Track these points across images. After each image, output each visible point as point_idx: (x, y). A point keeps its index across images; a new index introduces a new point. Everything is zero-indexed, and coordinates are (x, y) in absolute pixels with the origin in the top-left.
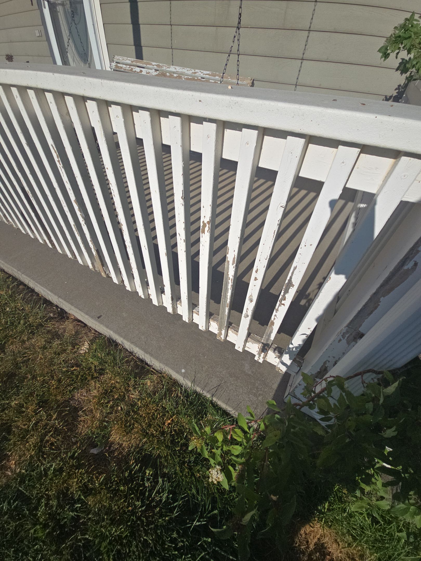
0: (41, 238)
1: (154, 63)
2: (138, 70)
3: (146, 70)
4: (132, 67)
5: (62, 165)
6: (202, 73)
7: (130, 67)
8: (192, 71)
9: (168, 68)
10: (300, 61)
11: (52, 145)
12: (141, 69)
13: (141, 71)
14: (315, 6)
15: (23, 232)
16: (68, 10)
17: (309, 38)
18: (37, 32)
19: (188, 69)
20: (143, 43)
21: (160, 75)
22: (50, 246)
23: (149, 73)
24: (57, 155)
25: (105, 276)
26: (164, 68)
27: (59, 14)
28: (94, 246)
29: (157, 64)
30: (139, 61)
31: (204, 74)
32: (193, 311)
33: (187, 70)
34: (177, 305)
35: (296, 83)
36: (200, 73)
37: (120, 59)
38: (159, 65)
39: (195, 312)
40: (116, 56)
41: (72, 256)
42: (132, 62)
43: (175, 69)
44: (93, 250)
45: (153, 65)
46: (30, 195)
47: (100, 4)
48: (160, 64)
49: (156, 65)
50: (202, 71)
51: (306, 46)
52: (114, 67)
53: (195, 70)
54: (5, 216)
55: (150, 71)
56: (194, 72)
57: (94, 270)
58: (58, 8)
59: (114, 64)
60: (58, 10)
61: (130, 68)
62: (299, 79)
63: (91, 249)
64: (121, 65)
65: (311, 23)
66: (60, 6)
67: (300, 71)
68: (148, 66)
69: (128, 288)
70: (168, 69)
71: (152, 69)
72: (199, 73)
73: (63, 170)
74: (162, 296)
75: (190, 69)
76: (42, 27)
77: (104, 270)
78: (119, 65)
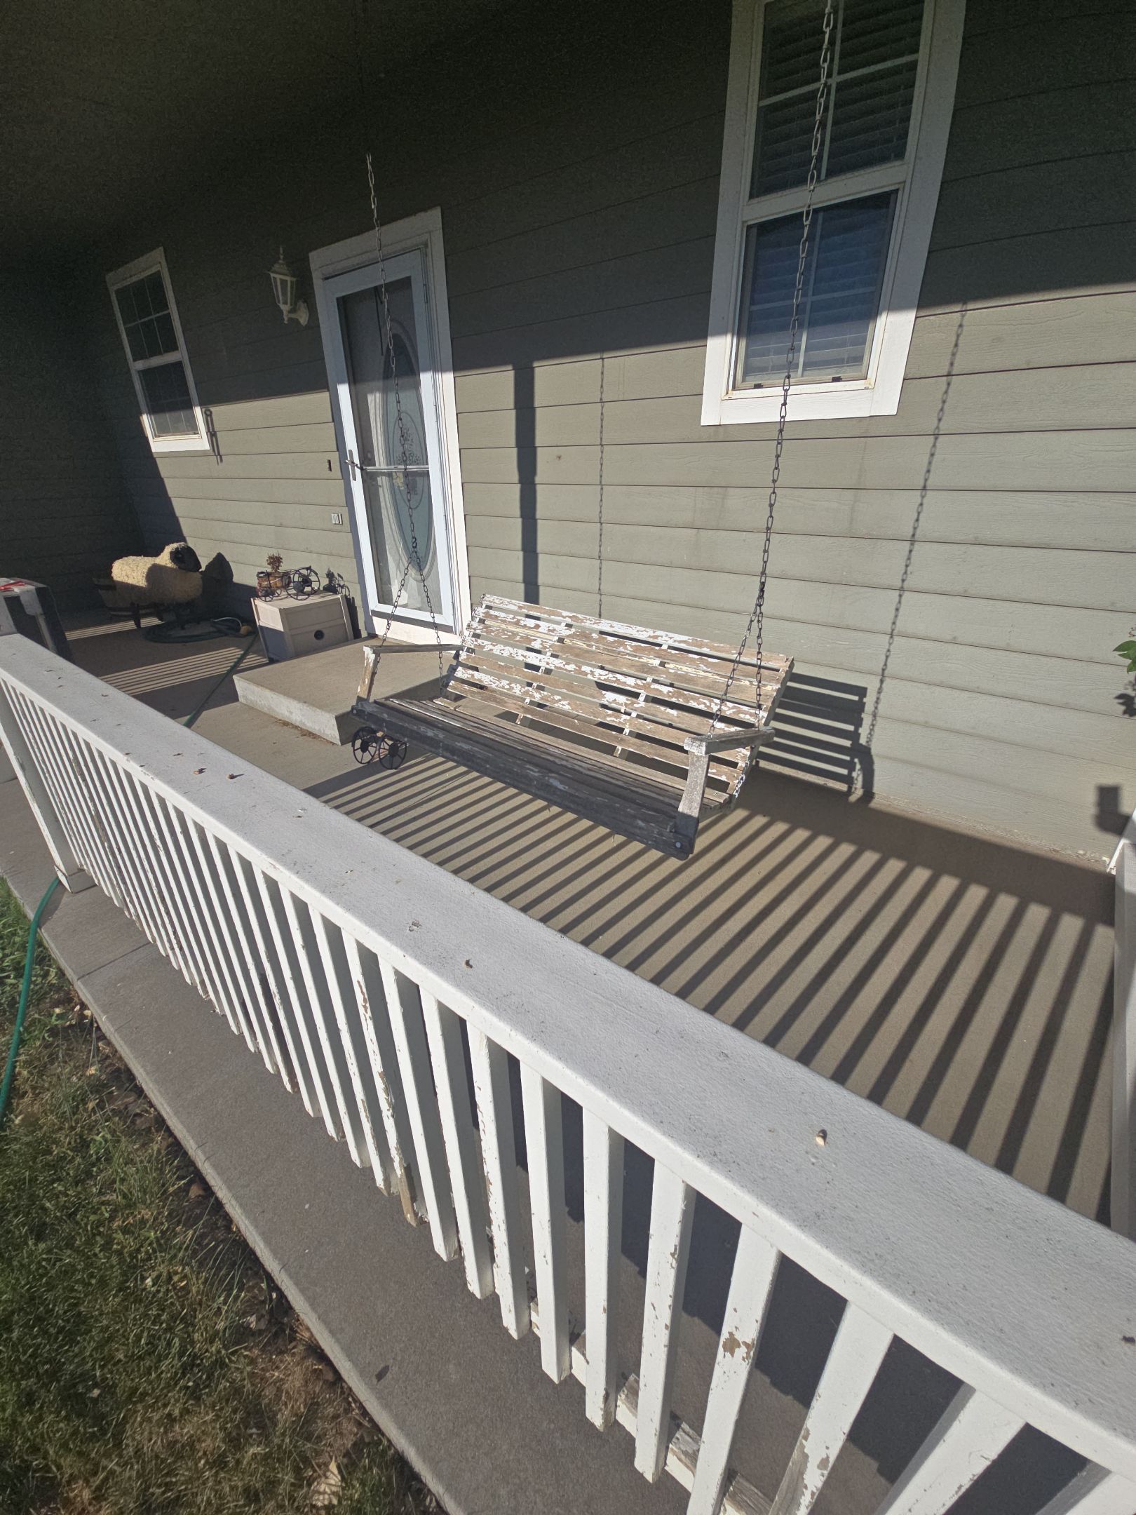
0: (272, 1061)
1: (565, 613)
2: (531, 623)
3: (548, 624)
4: (519, 618)
5: (369, 1014)
6: (671, 638)
7: (513, 618)
8: (649, 634)
9: (595, 623)
10: (897, 593)
11: (359, 982)
12: (538, 622)
13: (537, 626)
14: (923, 497)
15: (234, 1029)
16: (399, 487)
17: (913, 553)
18: (334, 516)
19: (639, 628)
20: (540, 546)
21: (578, 636)
22: (289, 1087)
23: (554, 630)
24: (364, 998)
25: (414, 1224)
26: (587, 624)
27: (380, 490)
28: (401, 1159)
29: (571, 615)
30: (533, 607)
31: (675, 641)
32: (667, 1448)
33: (638, 631)
34: (616, 1401)
35: (890, 630)
36: (667, 639)
37: (497, 601)
38: (576, 617)
39: (672, 1449)
40: (489, 596)
41: (337, 1135)
42: (520, 608)
43: (611, 626)
44: (397, 1164)
45: (564, 617)
46: (277, 1000)
47: (462, 484)
48: (579, 616)
49: (570, 617)
50: (671, 635)
51: (909, 568)
52: (482, 615)
53: (654, 632)
54: (202, 982)
55: (556, 627)
56: (652, 635)
57: (385, 1193)
58: (379, 479)
59: (481, 611)
60: (380, 483)
61: (515, 620)
62: (898, 623)
63: (392, 1160)
64: (497, 613)
65: (915, 528)
66: (384, 477)
67: (897, 610)
68: (552, 617)
69: (474, 1287)
70: (595, 626)
71: (559, 623)
72: (664, 638)
73: (370, 1023)
74: (570, 1351)
75: (643, 629)
76: (345, 511)
77: (414, 1211)
78: (492, 612)
